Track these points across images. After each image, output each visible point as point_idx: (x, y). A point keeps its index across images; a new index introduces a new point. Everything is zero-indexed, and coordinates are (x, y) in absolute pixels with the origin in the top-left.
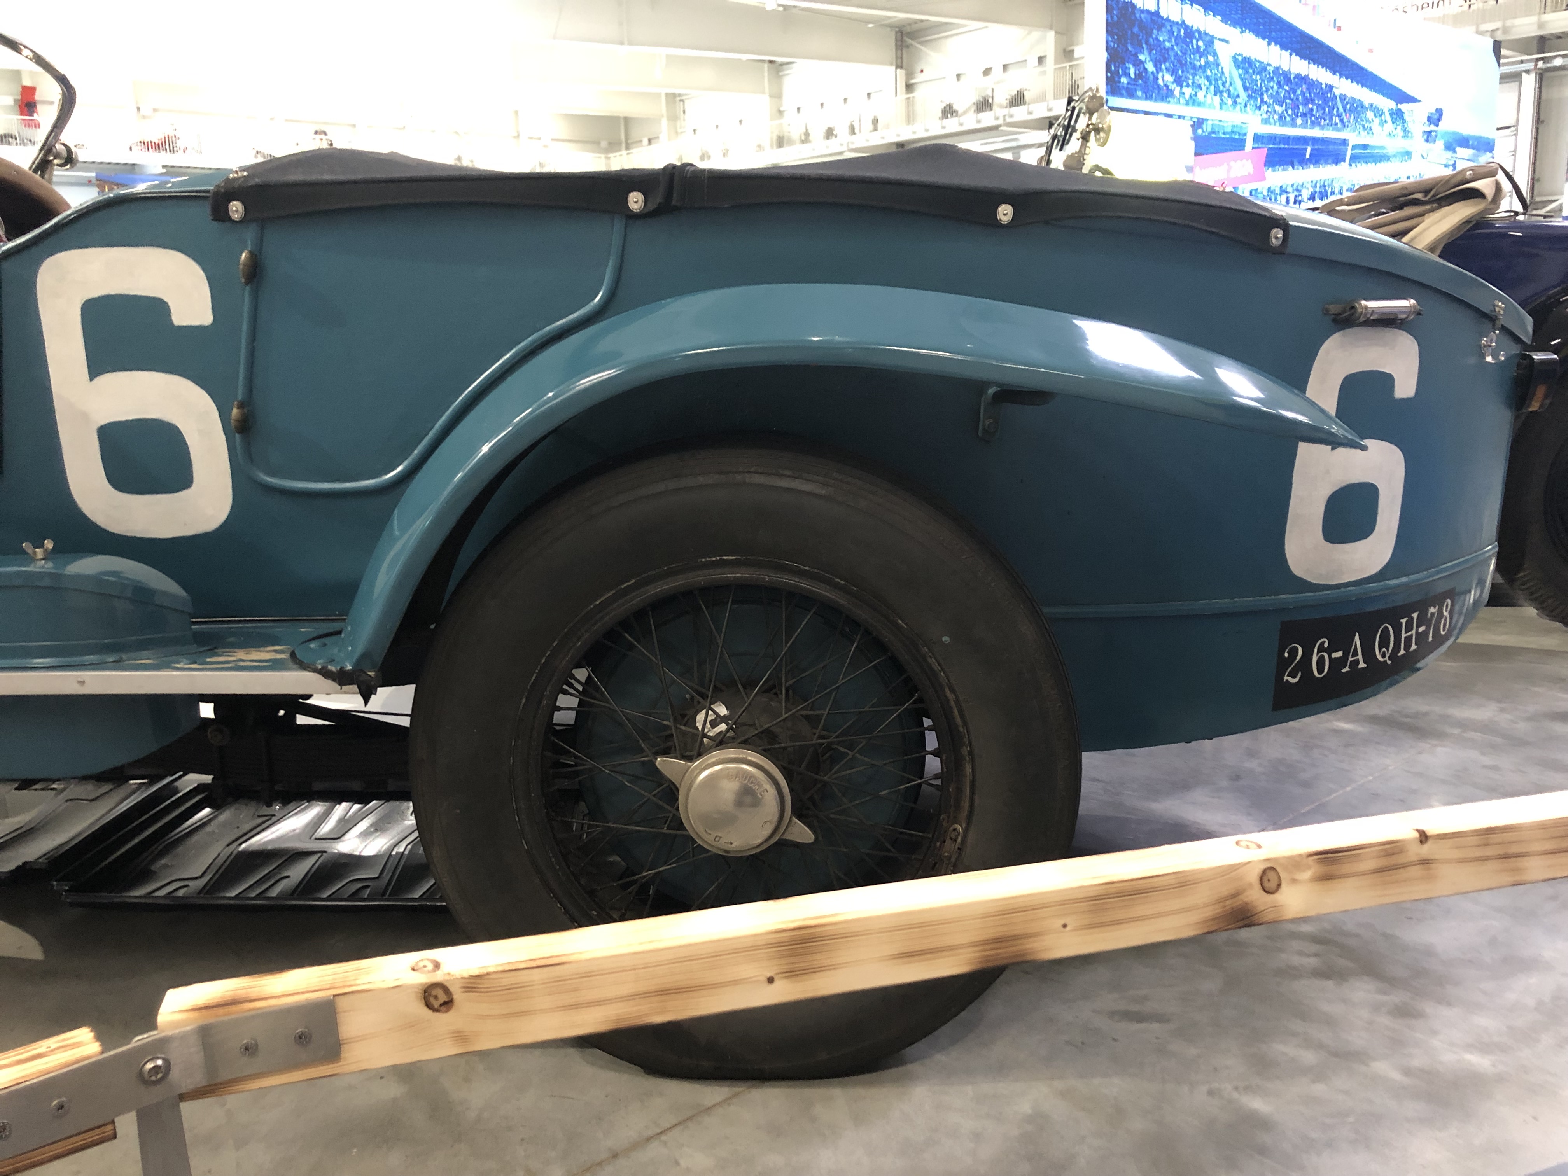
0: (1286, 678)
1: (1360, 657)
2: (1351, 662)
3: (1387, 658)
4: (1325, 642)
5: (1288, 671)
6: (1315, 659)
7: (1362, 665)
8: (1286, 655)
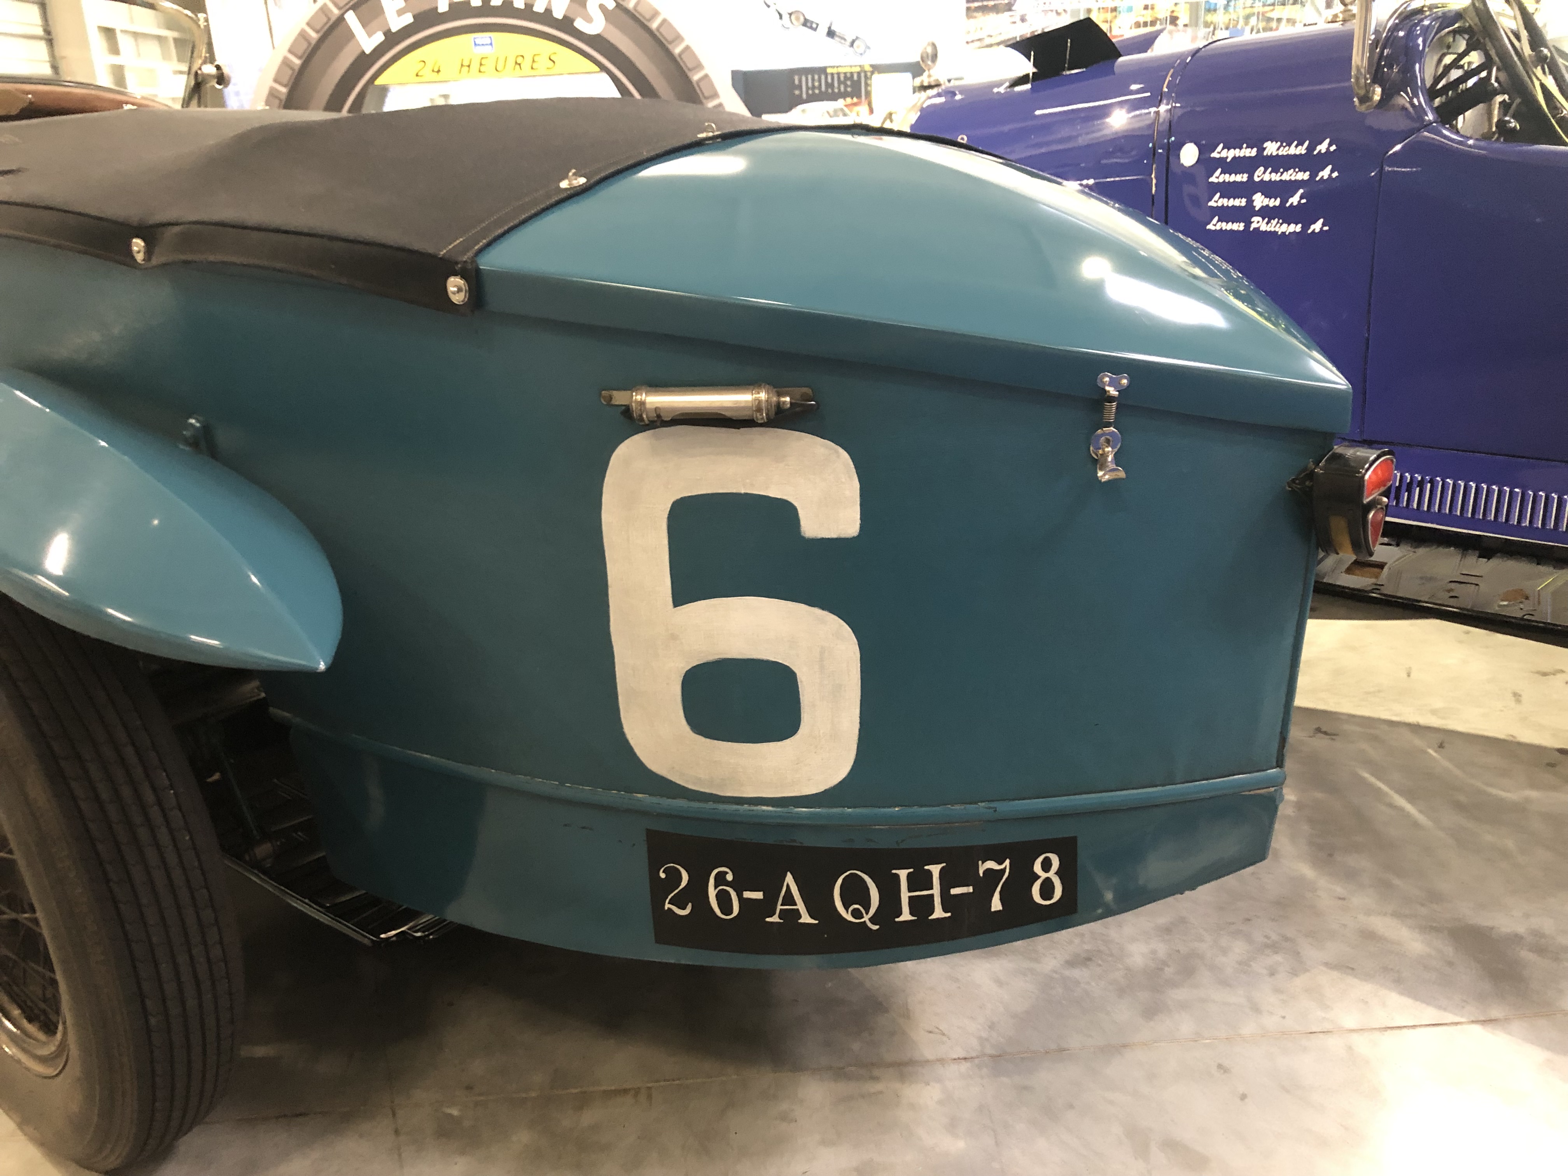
0: (667, 906)
1: (801, 906)
2: (781, 910)
3: (866, 918)
4: (727, 873)
5: (670, 897)
6: (712, 893)
7: (806, 919)
8: (663, 875)
